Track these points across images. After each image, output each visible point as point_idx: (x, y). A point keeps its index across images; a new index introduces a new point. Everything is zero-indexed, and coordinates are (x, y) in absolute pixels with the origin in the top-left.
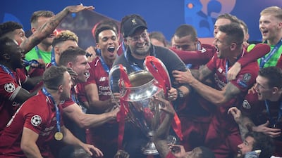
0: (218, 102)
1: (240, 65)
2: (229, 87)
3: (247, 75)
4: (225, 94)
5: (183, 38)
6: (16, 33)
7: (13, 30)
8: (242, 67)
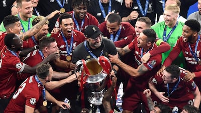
0: (134, 75)
1: (150, 55)
2: (142, 67)
3: (154, 61)
4: (138, 71)
5: (113, 24)
6: (16, 25)
7: (14, 22)
8: (151, 57)
